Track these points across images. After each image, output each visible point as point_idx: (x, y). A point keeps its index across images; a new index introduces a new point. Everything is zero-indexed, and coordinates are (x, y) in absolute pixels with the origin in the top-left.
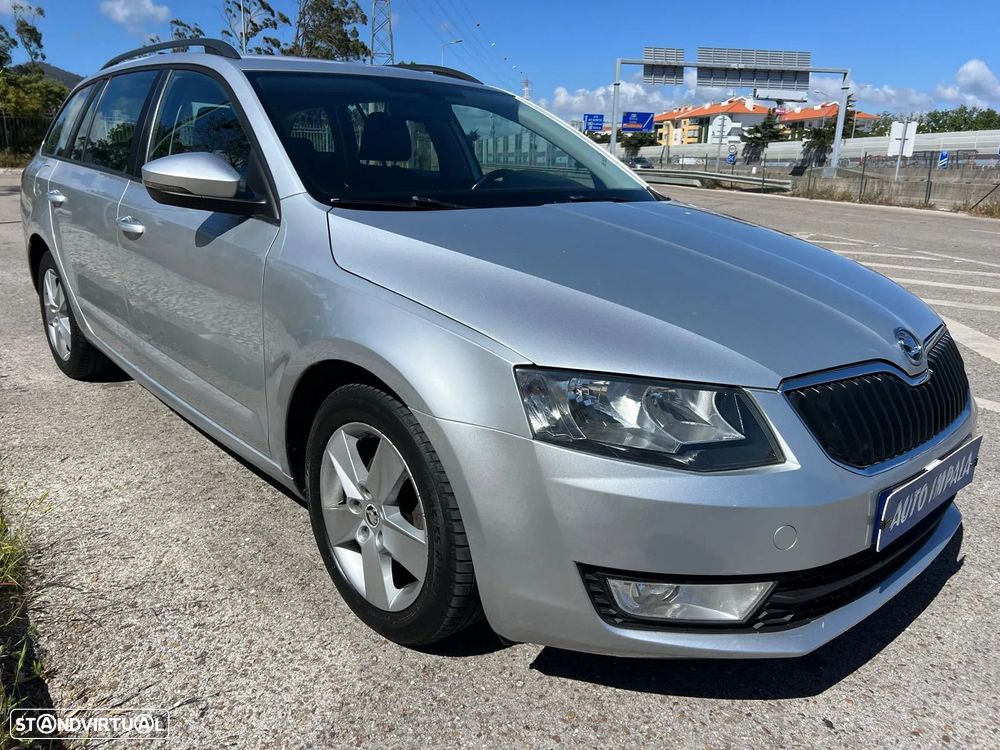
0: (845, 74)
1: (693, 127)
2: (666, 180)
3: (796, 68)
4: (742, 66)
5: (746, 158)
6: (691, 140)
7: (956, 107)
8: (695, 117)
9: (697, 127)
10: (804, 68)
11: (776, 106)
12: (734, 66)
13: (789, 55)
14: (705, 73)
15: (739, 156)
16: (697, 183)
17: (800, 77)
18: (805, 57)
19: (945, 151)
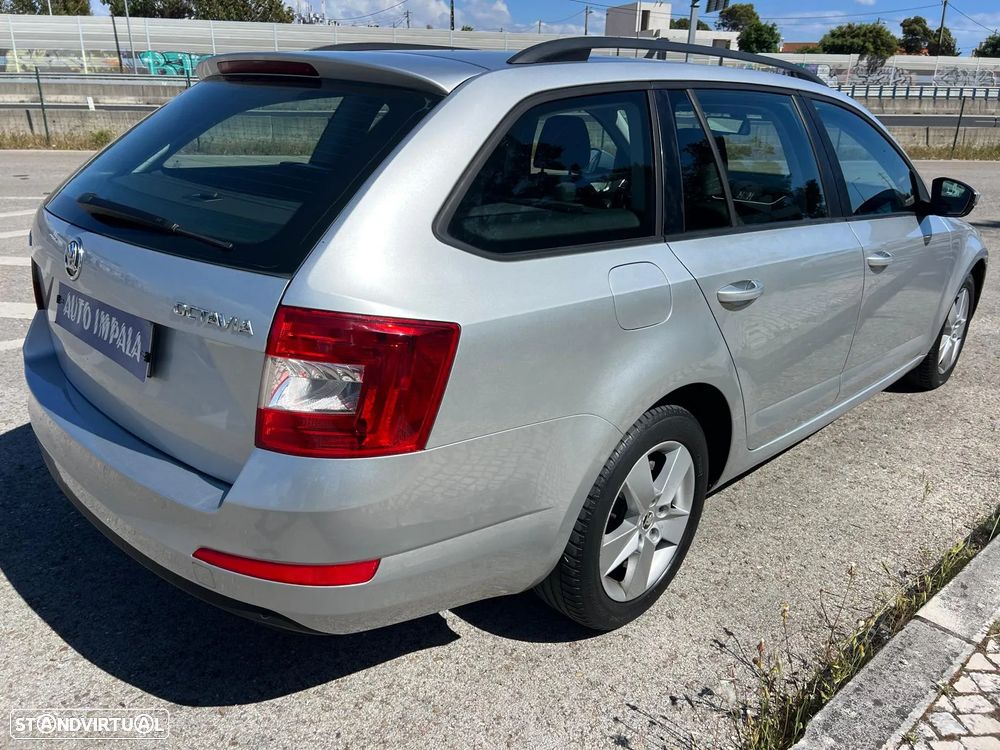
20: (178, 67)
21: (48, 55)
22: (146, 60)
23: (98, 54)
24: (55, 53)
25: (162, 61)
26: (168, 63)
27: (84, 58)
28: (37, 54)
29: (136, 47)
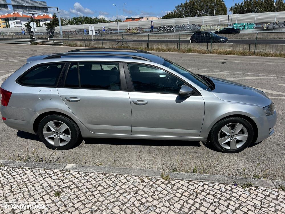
0: (58, 9)
1: (3, 22)
2: (16, 42)
3: (43, 6)
4: (27, 5)
5: (28, 32)
6: (4, 26)
7: (79, 16)
8: (3, 18)
9: (5, 22)
10: (46, 7)
11: (32, 15)
12: (24, 5)
13: (40, 2)
14: (15, 7)
15: (26, 31)
16: (30, 43)
17: (45, 9)
18: (45, 3)
19: (85, 29)
20: (243, 27)
21: (210, 26)
22: (235, 26)
23: (222, 25)
24: (212, 25)
25: (239, 26)
26: (240, 26)
27: (219, 26)
28: (208, 26)
29: (233, 22)
